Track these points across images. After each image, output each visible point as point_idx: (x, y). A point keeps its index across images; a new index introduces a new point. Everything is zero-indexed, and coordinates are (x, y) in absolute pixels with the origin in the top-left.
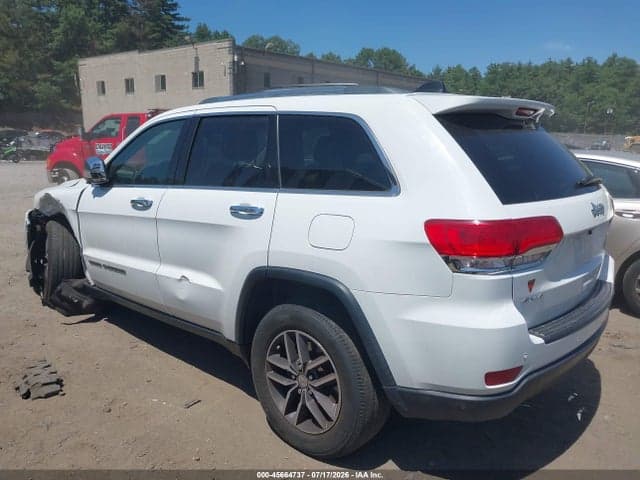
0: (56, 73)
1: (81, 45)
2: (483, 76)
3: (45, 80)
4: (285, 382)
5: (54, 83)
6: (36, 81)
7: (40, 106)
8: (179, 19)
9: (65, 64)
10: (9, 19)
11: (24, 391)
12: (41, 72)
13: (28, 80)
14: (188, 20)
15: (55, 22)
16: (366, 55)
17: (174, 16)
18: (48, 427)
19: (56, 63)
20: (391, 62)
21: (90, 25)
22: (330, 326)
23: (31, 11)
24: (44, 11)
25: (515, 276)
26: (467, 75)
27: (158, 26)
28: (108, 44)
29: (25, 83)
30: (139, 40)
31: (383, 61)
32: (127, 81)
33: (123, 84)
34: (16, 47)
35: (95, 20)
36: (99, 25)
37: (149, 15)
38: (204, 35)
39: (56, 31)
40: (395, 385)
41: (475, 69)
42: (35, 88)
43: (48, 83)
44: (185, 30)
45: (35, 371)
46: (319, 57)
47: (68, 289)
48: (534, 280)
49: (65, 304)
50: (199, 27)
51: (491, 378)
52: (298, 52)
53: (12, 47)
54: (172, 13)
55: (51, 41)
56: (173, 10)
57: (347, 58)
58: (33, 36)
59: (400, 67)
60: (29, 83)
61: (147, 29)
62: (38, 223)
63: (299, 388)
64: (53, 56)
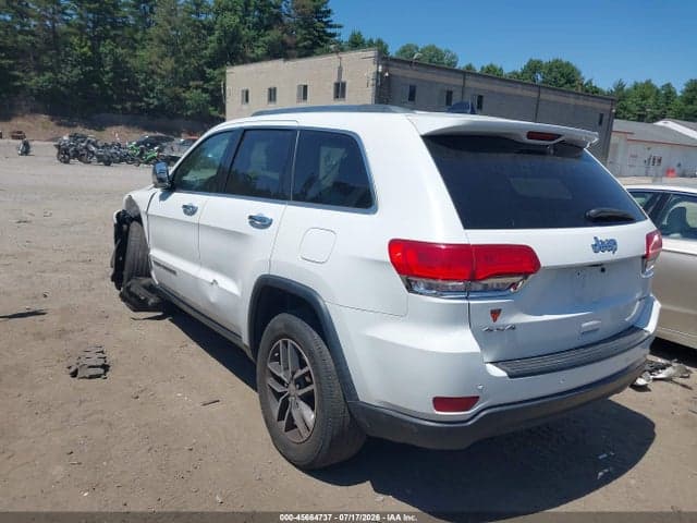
0: (207, 81)
1: (233, 52)
2: (679, 94)
3: (197, 87)
4: (279, 389)
5: (205, 91)
6: (188, 88)
7: (189, 113)
8: (331, 27)
9: (217, 72)
10: (169, 27)
11: (72, 370)
12: (193, 80)
13: (182, 86)
14: (340, 27)
15: (210, 29)
16: (534, 67)
17: (326, 23)
18: (81, 402)
19: (208, 71)
20: (562, 75)
21: (243, 33)
22: (313, 336)
23: (189, 19)
24: (203, 18)
25: (471, 302)
26: (658, 91)
27: (310, 34)
28: (259, 52)
29: (179, 90)
30: (290, 48)
31: (554, 74)
32: (270, 90)
33: (266, 93)
34: (173, 54)
35: (249, 28)
36: (253, 33)
37: (302, 23)
38: (357, 43)
39: (212, 38)
40: (358, 399)
41: (668, 85)
42: (187, 95)
43: (199, 91)
44: (337, 38)
45: (88, 355)
46: (478, 70)
47: (137, 286)
48: (500, 310)
49: (133, 299)
50: (354, 35)
51: (440, 403)
52: (455, 63)
53: (170, 54)
54: (324, 20)
55: (206, 48)
56: (326, 17)
57: (511, 71)
58: (189, 43)
59: (573, 82)
60: (181, 90)
61: (299, 37)
62: (125, 223)
63: (289, 396)
64: (205, 63)
